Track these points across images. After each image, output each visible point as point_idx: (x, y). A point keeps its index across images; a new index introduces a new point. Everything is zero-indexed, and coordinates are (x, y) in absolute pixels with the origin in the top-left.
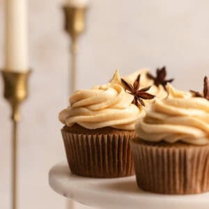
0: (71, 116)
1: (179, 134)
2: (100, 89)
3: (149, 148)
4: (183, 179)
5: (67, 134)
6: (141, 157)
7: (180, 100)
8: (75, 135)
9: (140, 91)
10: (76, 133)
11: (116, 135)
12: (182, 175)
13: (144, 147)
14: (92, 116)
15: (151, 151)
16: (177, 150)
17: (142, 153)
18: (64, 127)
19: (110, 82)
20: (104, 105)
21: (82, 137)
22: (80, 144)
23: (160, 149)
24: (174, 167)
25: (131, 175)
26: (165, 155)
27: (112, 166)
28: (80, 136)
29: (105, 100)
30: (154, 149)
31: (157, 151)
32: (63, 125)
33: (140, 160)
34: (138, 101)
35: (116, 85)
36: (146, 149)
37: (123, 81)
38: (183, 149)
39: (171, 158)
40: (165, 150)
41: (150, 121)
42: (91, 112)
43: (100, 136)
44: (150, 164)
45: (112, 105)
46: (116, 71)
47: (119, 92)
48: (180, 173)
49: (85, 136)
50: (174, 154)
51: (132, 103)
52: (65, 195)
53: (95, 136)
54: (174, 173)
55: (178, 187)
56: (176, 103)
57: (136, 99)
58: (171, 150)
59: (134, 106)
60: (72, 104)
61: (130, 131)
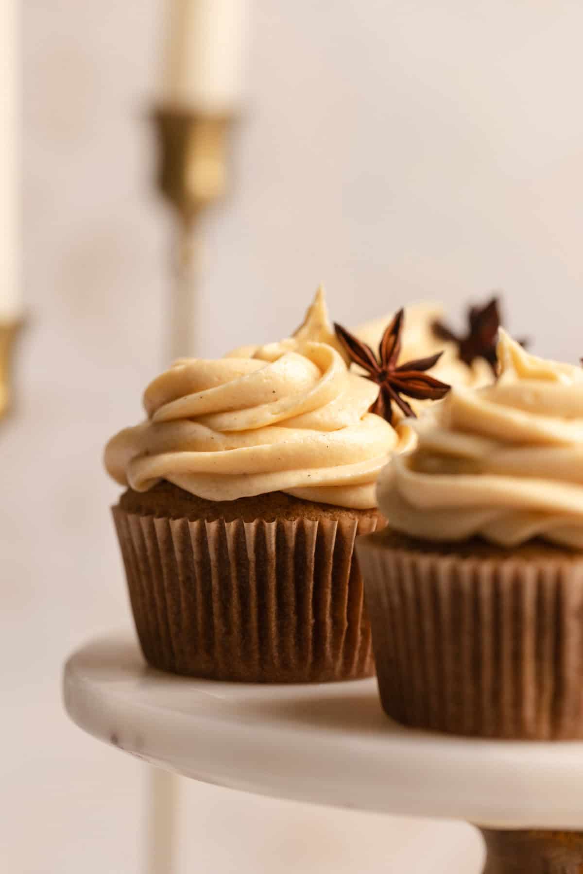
0: (148, 454)
1: (538, 512)
2: (256, 356)
3: (424, 562)
4: (548, 682)
5: (131, 518)
6: (396, 599)
7: (544, 387)
8: (159, 523)
9: (404, 368)
10: (164, 514)
11: (308, 523)
12: (548, 666)
13: (406, 559)
14: (222, 453)
15: (433, 574)
16: (529, 571)
17: (400, 581)
18: (124, 497)
19: (295, 335)
20: (266, 414)
21: (185, 529)
22: (178, 556)
23: (466, 567)
24: (518, 637)
25: (361, 675)
26: (486, 590)
27: (292, 641)
28: (176, 524)
29: (272, 395)
30: (445, 565)
31: (455, 575)
32: (121, 490)
33: (392, 609)
34: (395, 406)
35: (316, 345)
36: (414, 567)
37: (340, 331)
38: (550, 566)
39: (507, 602)
40: (486, 569)
41: (433, 463)
42: (218, 438)
43: (251, 527)
44: (428, 625)
45: (299, 416)
46: (317, 296)
47: (323, 368)
48: (539, 656)
49: (194, 526)
50: (517, 585)
51: (373, 409)
52: (115, 740)
53: (231, 527)
54: (517, 656)
55: (529, 711)
56: (528, 399)
57: (386, 397)
58: (508, 569)
59: (378, 422)
60: (151, 413)
61: (361, 511)
